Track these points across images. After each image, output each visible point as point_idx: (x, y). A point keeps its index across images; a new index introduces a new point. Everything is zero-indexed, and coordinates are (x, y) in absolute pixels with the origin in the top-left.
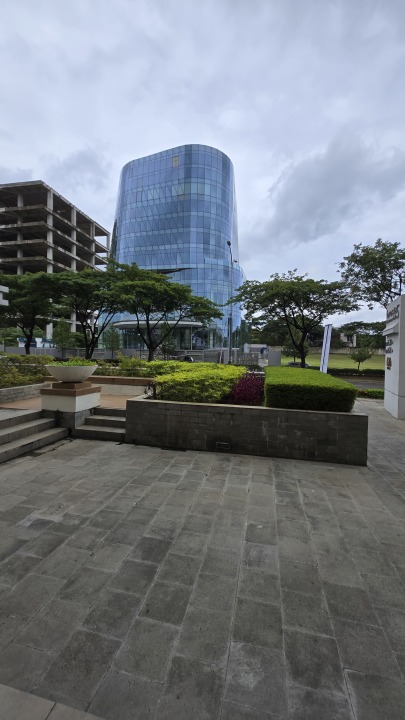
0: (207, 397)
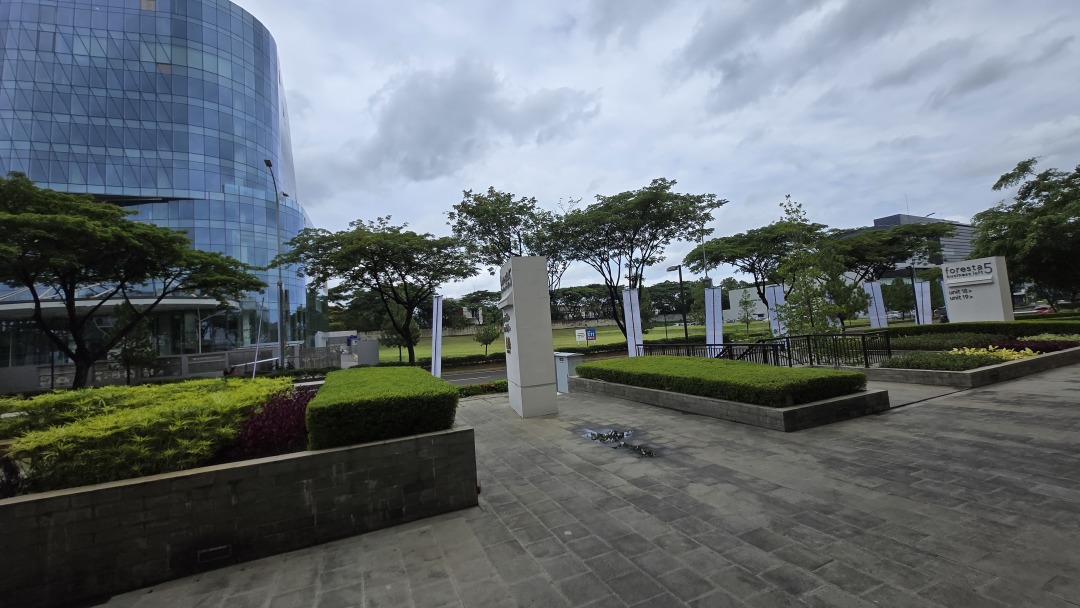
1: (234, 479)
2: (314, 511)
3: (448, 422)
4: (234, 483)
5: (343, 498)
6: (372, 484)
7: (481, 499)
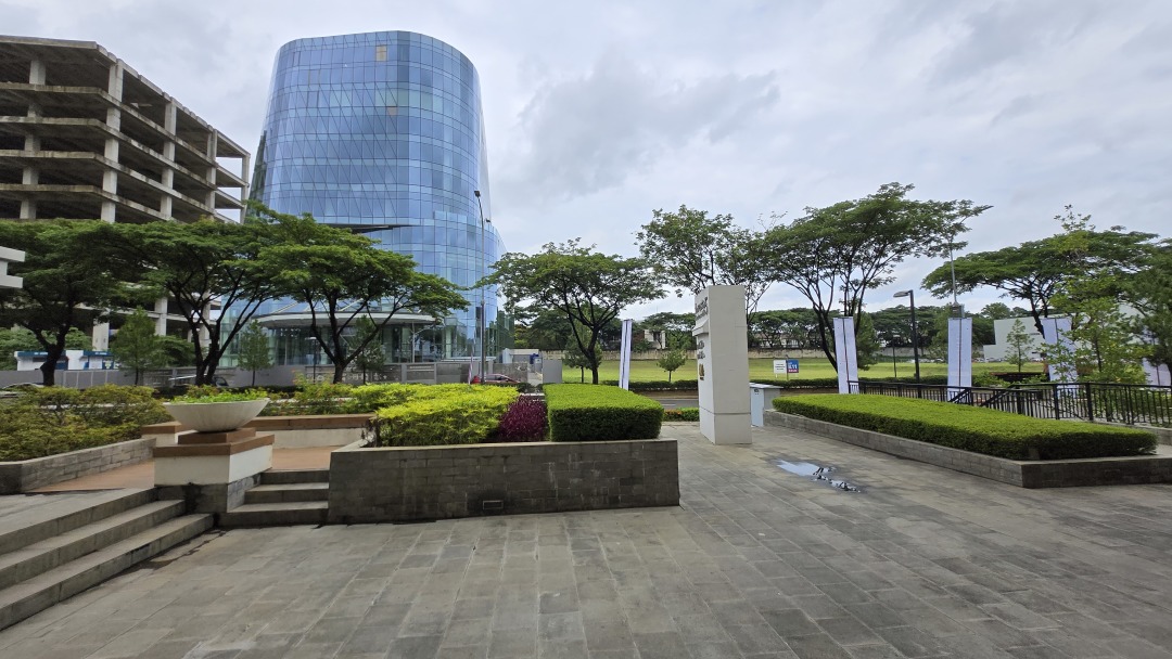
0: (466, 435)
1: (506, 455)
2: (556, 487)
3: (655, 434)
4: (506, 457)
5: (576, 481)
6: (597, 473)
7: (681, 502)
